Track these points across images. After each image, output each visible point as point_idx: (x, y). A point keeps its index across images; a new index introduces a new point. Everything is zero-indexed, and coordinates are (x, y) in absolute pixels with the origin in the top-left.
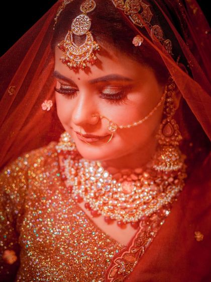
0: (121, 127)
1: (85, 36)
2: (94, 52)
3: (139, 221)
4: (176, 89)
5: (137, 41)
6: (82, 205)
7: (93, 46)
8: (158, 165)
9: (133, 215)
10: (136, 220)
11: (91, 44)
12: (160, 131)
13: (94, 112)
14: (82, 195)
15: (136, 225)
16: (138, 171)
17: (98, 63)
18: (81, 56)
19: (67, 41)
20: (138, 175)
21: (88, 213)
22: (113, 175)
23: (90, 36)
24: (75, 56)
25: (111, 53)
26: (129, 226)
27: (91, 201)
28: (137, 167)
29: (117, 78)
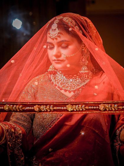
0: (68, 56)
1: (56, 29)
2: (58, 33)
3: (75, 90)
4: (85, 46)
5: (70, 29)
6: (57, 87)
7: (58, 32)
8: (81, 71)
9: (73, 88)
10: (74, 90)
11: (57, 31)
12: (81, 61)
13: (59, 52)
14: (57, 84)
15: (74, 92)
16: (75, 76)
17: (59, 37)
18: (54, 35)
19: (50, 31)
20: (75, 77)
21: (59, 89)
22: (67, 77)
23: (57, 29)
24: (53, 35)
25: (63, 33)
26: (72, 92)
27: (59, 85)
28: (75, 75)
29: (66, 41)
